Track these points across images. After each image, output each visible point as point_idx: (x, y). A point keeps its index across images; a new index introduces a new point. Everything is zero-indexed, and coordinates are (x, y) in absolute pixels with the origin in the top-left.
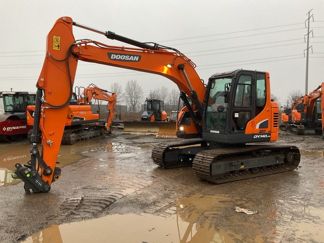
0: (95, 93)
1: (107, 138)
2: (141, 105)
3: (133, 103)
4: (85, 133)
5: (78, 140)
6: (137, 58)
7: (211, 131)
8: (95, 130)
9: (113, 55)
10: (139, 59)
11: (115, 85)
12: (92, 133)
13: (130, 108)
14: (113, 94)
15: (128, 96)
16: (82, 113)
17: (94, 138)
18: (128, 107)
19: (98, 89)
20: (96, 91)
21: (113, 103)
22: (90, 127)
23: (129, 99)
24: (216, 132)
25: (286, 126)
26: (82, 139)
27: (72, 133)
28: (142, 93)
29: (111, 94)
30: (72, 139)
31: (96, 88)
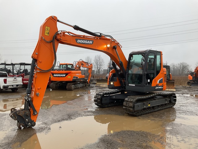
0: (82, 64)
1: (88, 88)
2: (103, 70)
3: (99, 68)
4: (78, 85)
5: (75, 88)
6: (91, 42)
7: (129, 85)
8: (82, 83)
9: (78, 40)
10: (93, 43)
11: (88, 58)
12: (81, 85)
13: (97, 71)
14: (91, 64)
15: (95, 64)
16: (77, 74)
17: (82, 88)
18: (95, 71)
19: (84, 62)
20: (83, 63)
21: (91, 69)
22: (81, 82)
23: (96, 66)
24: (132, 85)
25: (191, 83)
26: (77, 88)
27: (73, 85)
28: (104, 63)
29: (90, 65)
30: (73, 88)
31: (83, 61)
